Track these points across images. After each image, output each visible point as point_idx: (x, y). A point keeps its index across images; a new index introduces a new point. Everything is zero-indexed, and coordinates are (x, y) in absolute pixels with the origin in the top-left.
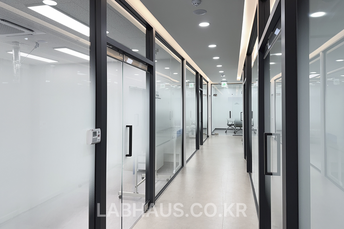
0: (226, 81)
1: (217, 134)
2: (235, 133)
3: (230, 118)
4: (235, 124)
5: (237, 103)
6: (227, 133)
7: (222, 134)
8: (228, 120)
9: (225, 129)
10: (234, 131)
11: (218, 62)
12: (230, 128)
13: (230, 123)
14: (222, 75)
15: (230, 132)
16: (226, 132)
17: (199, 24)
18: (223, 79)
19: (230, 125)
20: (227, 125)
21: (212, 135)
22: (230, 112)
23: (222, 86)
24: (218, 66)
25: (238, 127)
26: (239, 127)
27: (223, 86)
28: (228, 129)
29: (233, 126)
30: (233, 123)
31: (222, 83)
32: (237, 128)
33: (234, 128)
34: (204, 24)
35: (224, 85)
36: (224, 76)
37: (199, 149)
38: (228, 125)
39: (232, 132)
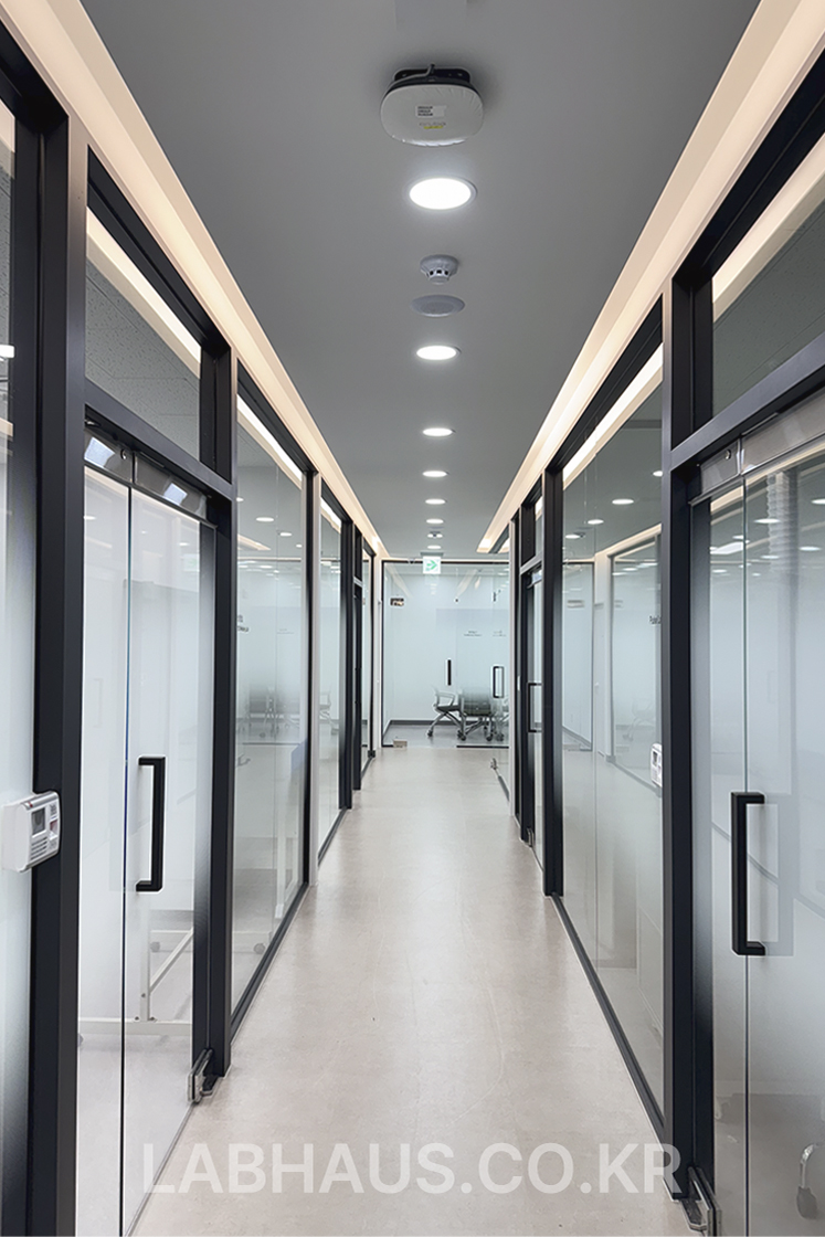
0: (441, 555)
1: (401, 744)
2: (464, 739)
3: (450, 683)
4: (465, 707)
5: (472, 633)
6: (435, 738)
7: (418, 742)
8: (437, 691)
9: (430, 722)
10: (455, 730)
11: (435, 488)
12: (445, 718)
13: (445, 703)
14: (431, 533)
15: (447, 735)
16: (430, 734)
17: (418, 348)
18: (430, 547)
19: (445, 710)
20: (434, 708)
21: (383, 746)
22: (449, 662)
23: (425, 572)
24: (430, 502)
25: (472, 715)
26: (476, 715)
27: (428, 570)
28: (439, 723)
29: (456, 714)
30: (456, 703)
31: (426, 559)
32: (469, 719)
33: (460, 719)
34: (437, 353)
35: (432, 565)
36: (439, 536)
37: (350, 807)
38: (439, 709)
39: (451, 735)
